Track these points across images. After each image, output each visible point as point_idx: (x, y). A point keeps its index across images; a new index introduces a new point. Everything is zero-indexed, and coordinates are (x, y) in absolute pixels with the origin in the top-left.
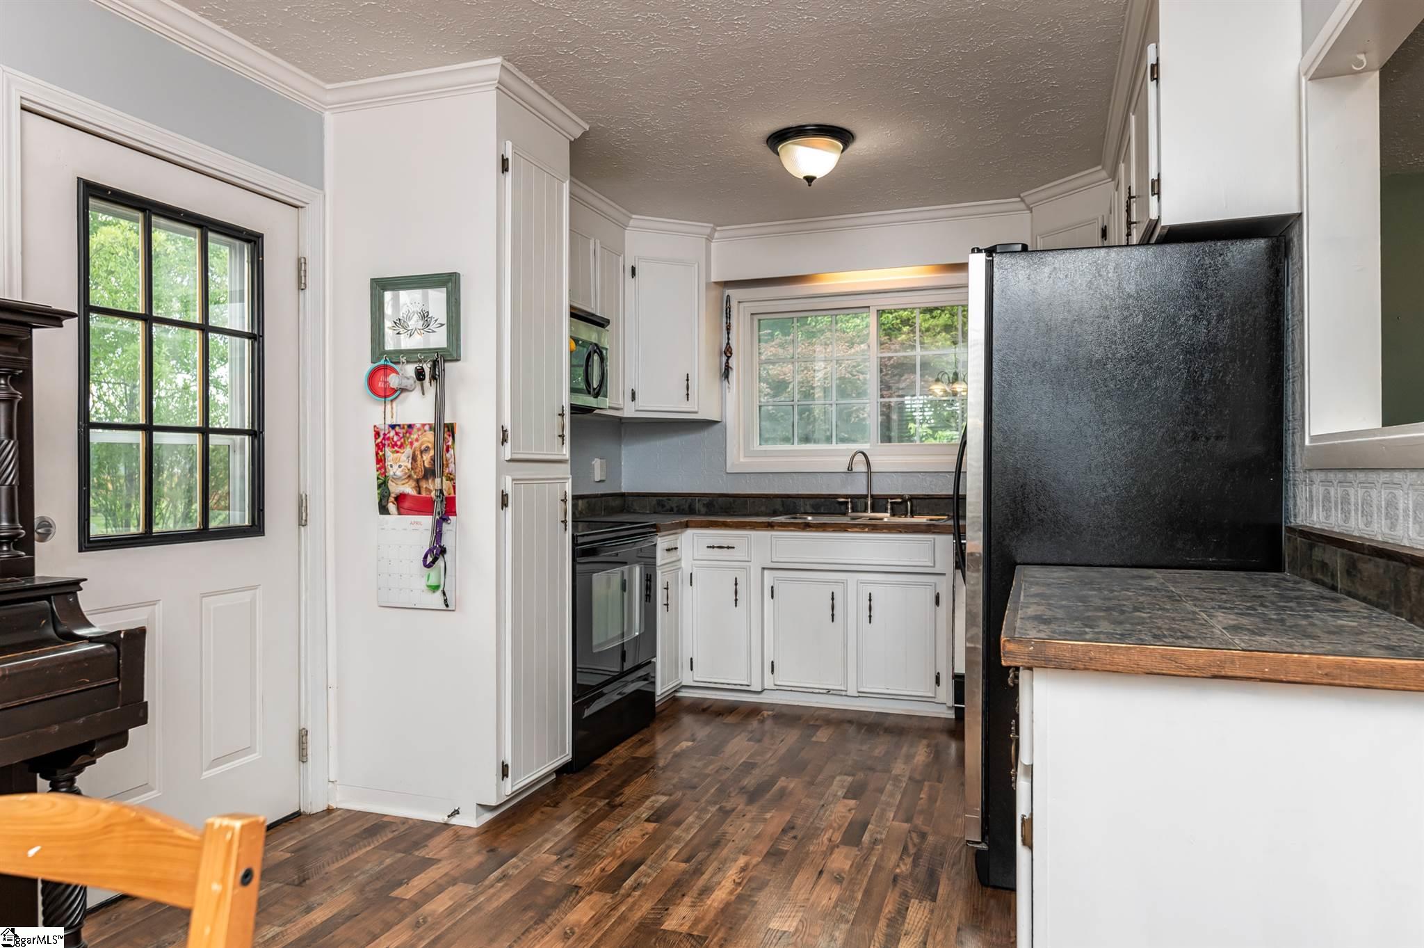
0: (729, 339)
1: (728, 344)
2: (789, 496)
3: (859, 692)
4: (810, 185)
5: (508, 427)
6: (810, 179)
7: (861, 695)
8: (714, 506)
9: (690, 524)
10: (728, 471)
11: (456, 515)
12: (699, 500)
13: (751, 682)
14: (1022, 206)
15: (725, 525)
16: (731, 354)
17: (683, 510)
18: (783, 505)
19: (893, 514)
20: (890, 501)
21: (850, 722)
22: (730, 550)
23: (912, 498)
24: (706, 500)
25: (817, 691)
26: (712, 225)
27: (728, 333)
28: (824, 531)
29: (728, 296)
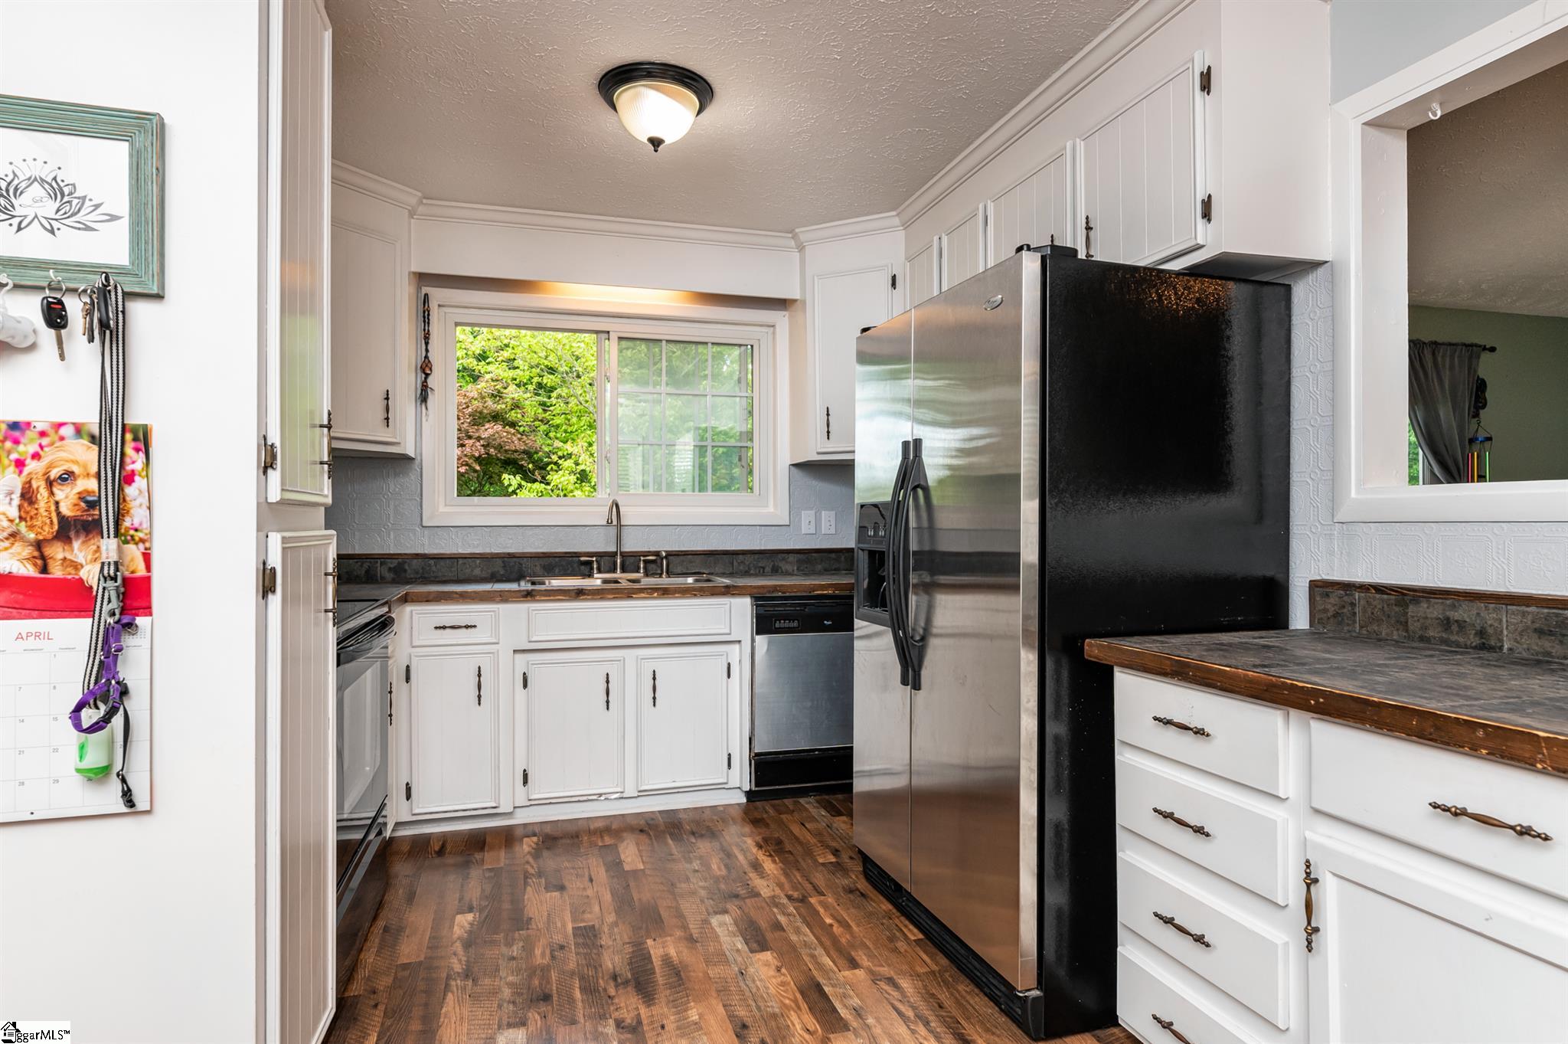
0: (427, 351)
1: (426, 357)
2: (511, 556)
3: (639, 791)
4: (656, 151)
5: (274, 438)
6: (656, 142)
7: (642, 794)
8: (405, 571)
9: (409, 598)
10: (424, 524)
11: (151, 614)
12: (381, 564)
13: (499, 804)
14: (793, 243)
15: (464, 597)
16: (431, 370)
17: (357, 576)
18: (504, 567)
19: (647, 575)
20: (642, 558)
21: (631, 829)
22: (470, 630)
23: (669, 554)
24: (393, 564)
25: (585, 798)
26: (419, 194)
27: (427, 344)
28: (602, 599)
29: (426, 295)
